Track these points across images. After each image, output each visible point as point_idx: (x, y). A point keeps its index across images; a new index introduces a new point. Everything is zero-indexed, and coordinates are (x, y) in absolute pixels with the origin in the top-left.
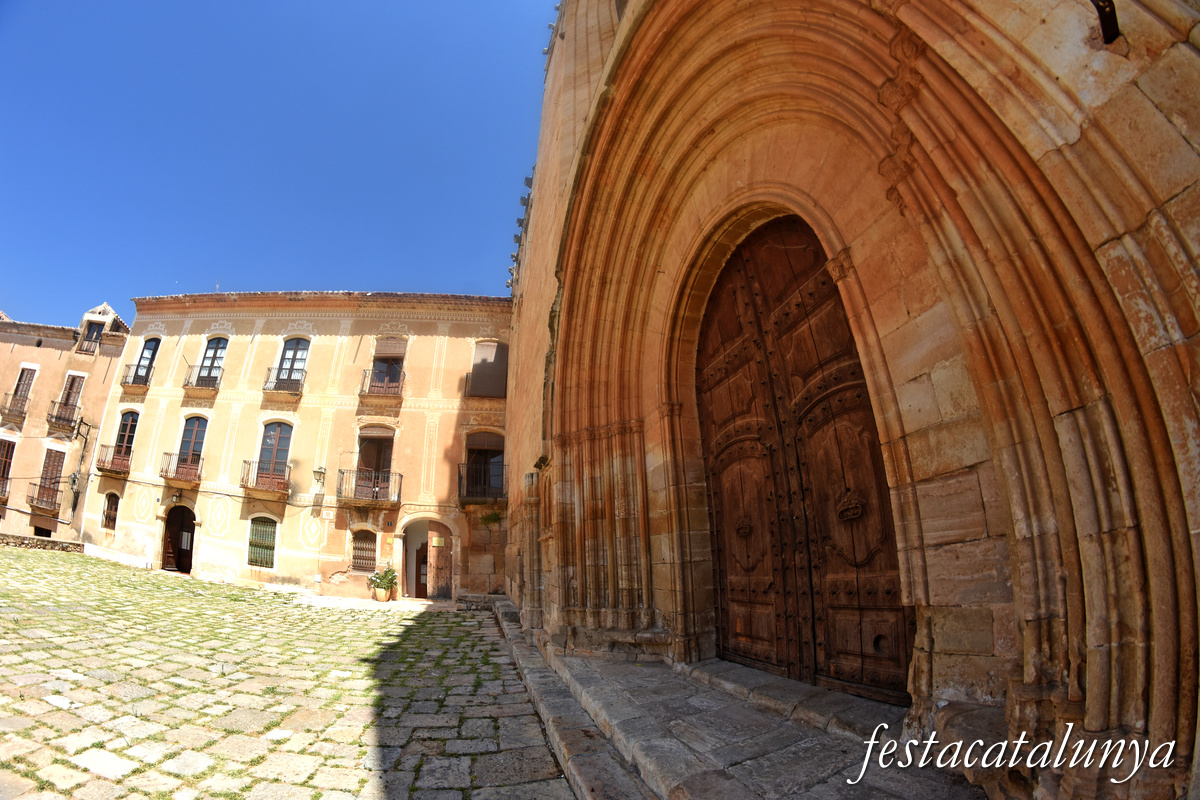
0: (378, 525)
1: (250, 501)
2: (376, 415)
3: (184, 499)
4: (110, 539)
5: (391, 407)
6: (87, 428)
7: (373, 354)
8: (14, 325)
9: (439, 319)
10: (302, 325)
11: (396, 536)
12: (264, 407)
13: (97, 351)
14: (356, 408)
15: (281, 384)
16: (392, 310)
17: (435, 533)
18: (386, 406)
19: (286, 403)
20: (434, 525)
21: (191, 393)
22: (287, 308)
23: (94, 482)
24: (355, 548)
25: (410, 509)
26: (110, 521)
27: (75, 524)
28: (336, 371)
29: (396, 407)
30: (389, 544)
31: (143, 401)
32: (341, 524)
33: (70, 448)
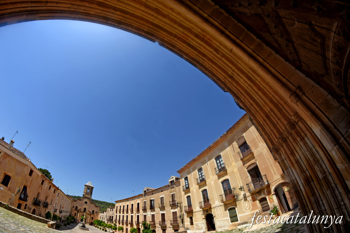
0: (265, 194)
1: (226, 205)
2: (248, 162)
3: (208, 212)
4: (193, 228)
5: (251, 157)
6: (180, 204)
7: (238, 146)
8: (155, 190)
9: (247, 124)
10: (216, 152)
11: (272, 195)
12: (219, 179)
13: (175, 187)
14: (242, 164)
15: (220, 170)
16: (234, 132)
17: (285, 187)
18: (250, 158)
19: (224, 174)
20: (283, 184)
21: (200, 185)
22: (211, 151)
23: (185, 215)
24: (261, 205)
25: (273, 184)
26: (192, 223)
27: (184, 226)
28: (231, 158)
29: (253, 156)
30: (271, 198)
31: (190, 193)
32: (254, 200)
33: (177, 210)
